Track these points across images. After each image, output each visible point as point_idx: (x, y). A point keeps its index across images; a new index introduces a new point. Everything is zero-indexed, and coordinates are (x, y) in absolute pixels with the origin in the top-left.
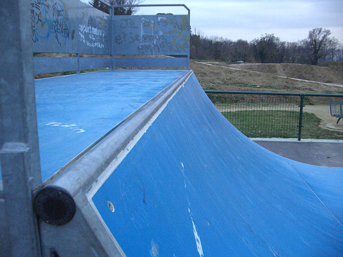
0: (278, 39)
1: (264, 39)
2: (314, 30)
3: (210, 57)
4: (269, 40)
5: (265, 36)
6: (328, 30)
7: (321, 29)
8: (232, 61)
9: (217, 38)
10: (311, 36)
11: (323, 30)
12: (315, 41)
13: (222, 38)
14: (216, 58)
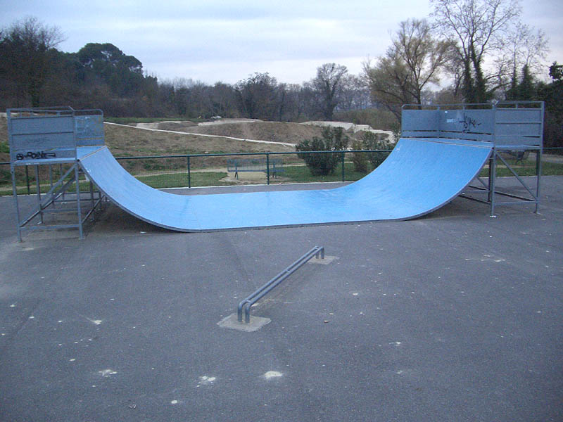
0: (274, 80)
1: (254, 80)
2: (324, 67)
3: (171, 112)
4: (261, 82)
5: (255, 76)
6: (343, 67)
7: (334, 64)
8: (206, 117)
9: (184, 80)
10: (320, 75)
11: (336, 67)
12: (327, 82)
13: (191, 80)
14: (180, 114)
